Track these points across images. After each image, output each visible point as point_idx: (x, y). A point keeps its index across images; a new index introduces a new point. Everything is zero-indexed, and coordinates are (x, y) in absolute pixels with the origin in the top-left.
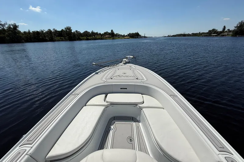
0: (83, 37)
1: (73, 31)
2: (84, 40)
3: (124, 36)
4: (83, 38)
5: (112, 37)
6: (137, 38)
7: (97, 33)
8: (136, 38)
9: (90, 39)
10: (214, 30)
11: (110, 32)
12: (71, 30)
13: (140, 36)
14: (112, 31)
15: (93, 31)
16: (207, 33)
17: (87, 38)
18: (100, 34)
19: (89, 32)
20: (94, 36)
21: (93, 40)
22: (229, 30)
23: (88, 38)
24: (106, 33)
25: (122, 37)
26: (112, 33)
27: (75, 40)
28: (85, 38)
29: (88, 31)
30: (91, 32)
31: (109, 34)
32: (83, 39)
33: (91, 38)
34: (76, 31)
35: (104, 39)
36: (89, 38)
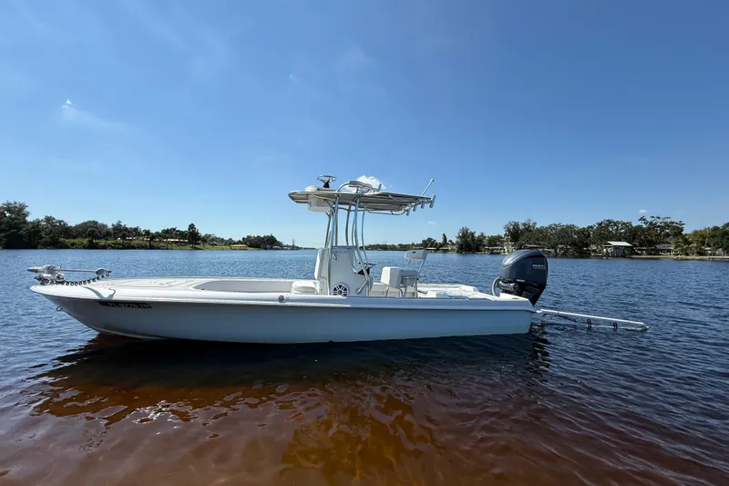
0: (74, 238)
1: (29, 219)
2: (77, 248)
3: (230, 243)
4: (72, 241)
5: (190, 243)
6: (271, 248)
7: (136, 229)
8: (266, 249)
9: (104, 247)
10: (430, 239)
11: (184, 228)
12: (26, 215)
13: (279, 244)
14: (192, 226)
15: (122, 224)
16: (420, 245)
17: (91, 242)
18: (147, 233)
19: (104, 226)
20: (123, 237)
21: (113, 248)
22: (451, 241)
23: (97, 244)
24: (168, 233)
25: (226, 245)
26: (190, 233)
27: (35, 247)
28: (85, 241)
29: (100, 221)
30: (110, 226)
31: (182, 234)
32: (73, 246)
33: (109, 242)
34: (49, 219)
35: (159, 248)
36: (102, 242)
